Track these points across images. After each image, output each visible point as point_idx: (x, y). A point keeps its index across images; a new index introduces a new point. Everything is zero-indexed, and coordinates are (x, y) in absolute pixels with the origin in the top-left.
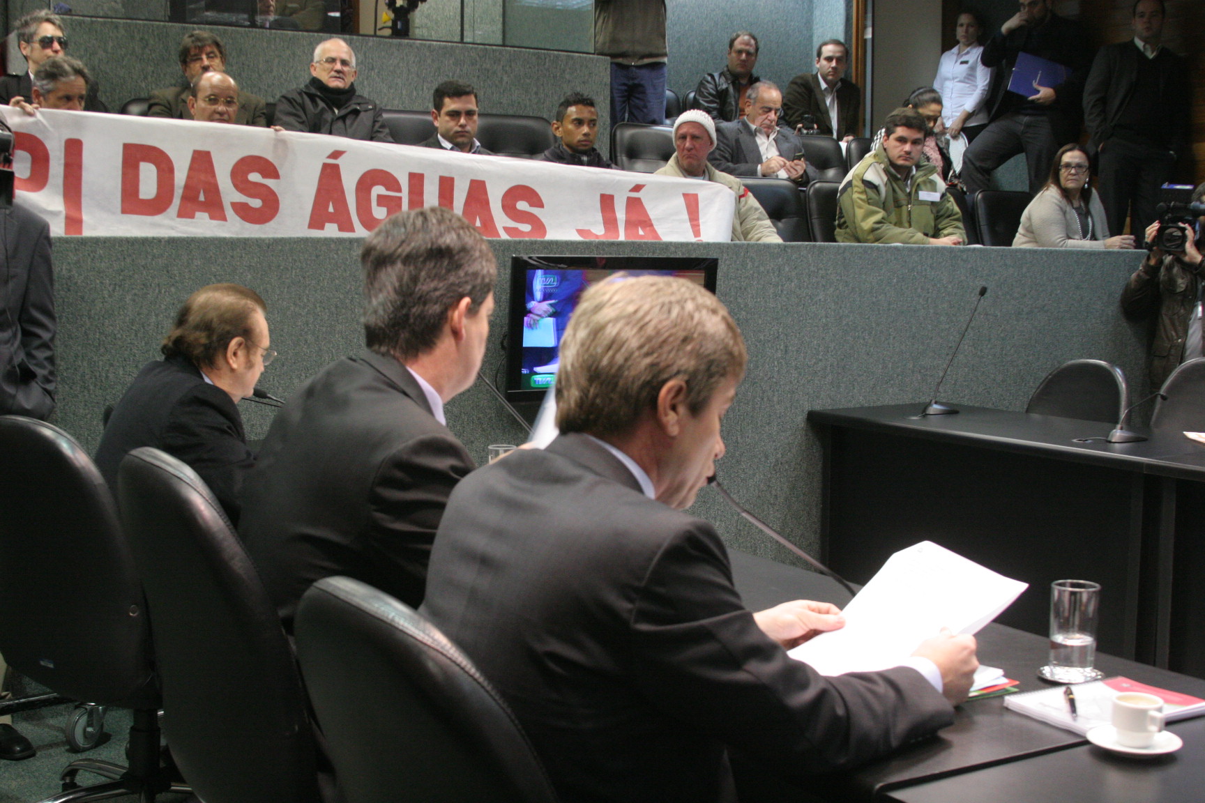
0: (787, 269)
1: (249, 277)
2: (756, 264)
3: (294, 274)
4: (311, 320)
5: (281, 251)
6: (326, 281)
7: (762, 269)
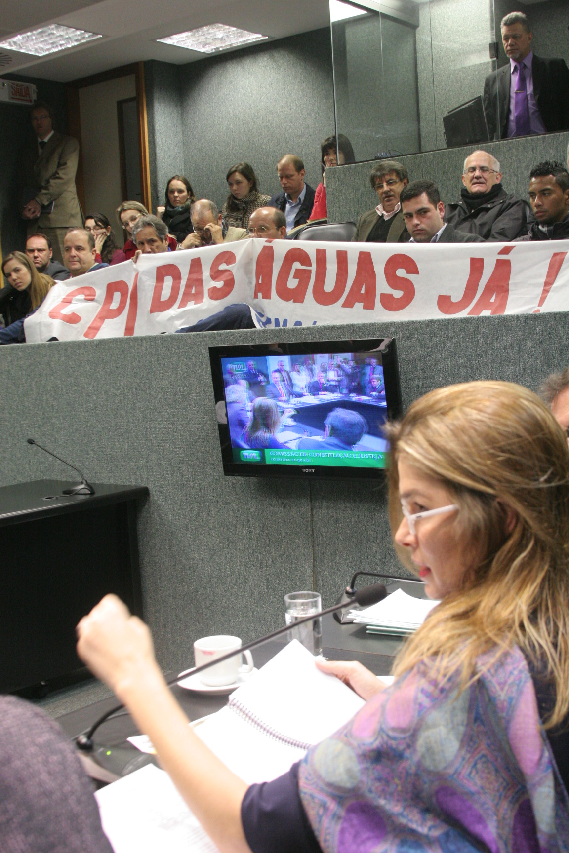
0: (530, 344)
1: (88, 368)
2: (489, 340)
3: (111, 365)
4: (122, 398)
5: (104, 348)
6: (129, 370)
7: (496, 345)
